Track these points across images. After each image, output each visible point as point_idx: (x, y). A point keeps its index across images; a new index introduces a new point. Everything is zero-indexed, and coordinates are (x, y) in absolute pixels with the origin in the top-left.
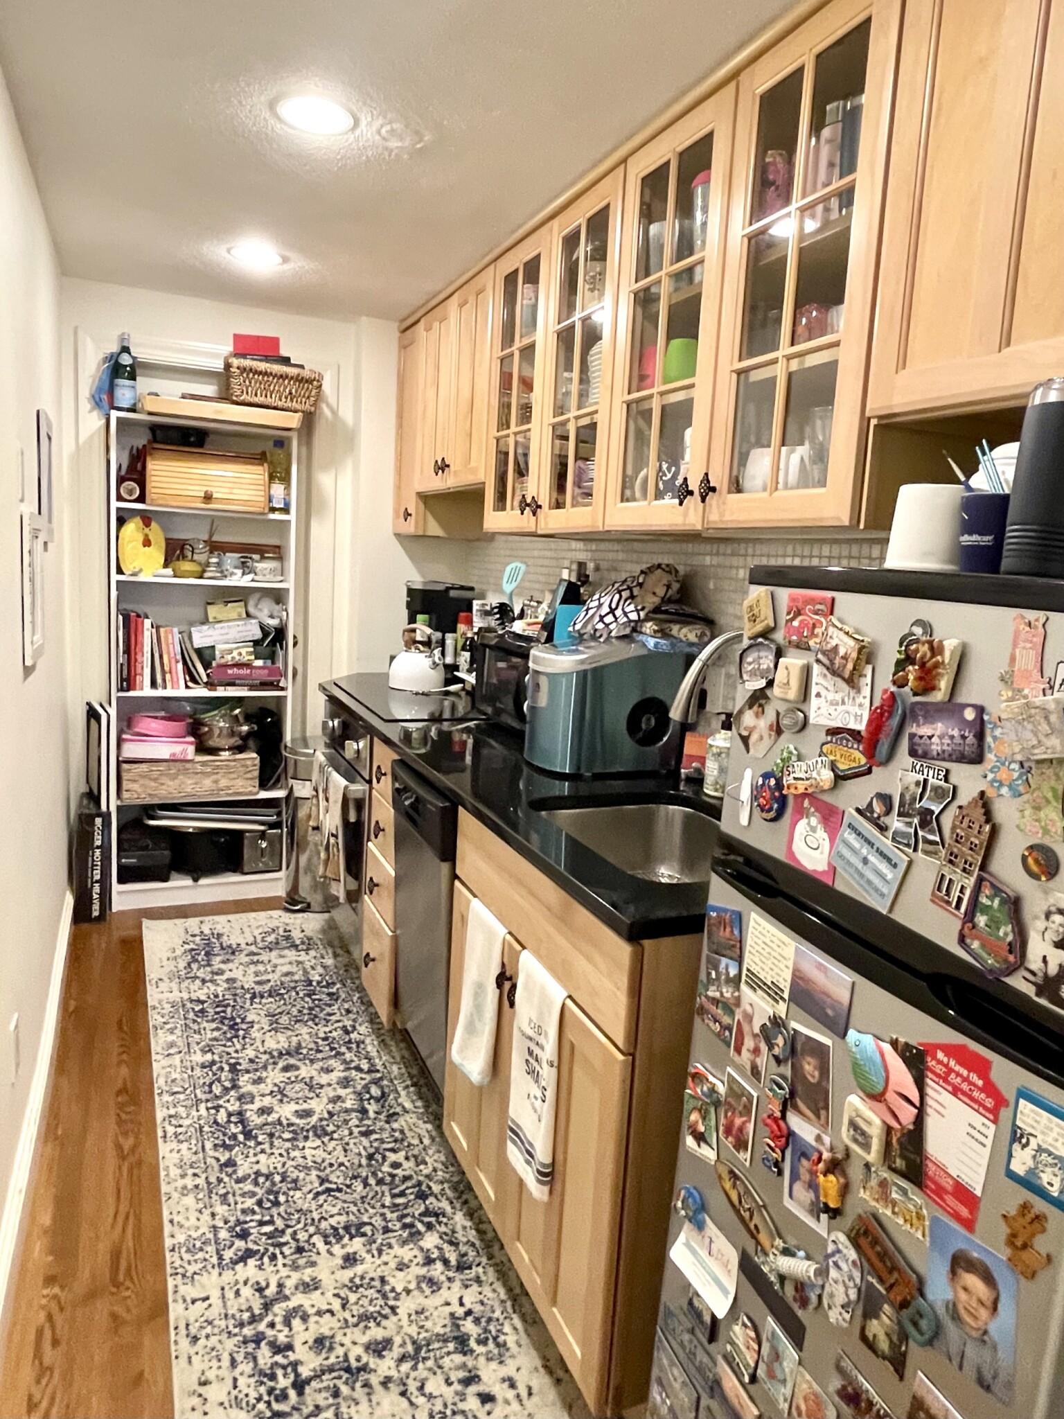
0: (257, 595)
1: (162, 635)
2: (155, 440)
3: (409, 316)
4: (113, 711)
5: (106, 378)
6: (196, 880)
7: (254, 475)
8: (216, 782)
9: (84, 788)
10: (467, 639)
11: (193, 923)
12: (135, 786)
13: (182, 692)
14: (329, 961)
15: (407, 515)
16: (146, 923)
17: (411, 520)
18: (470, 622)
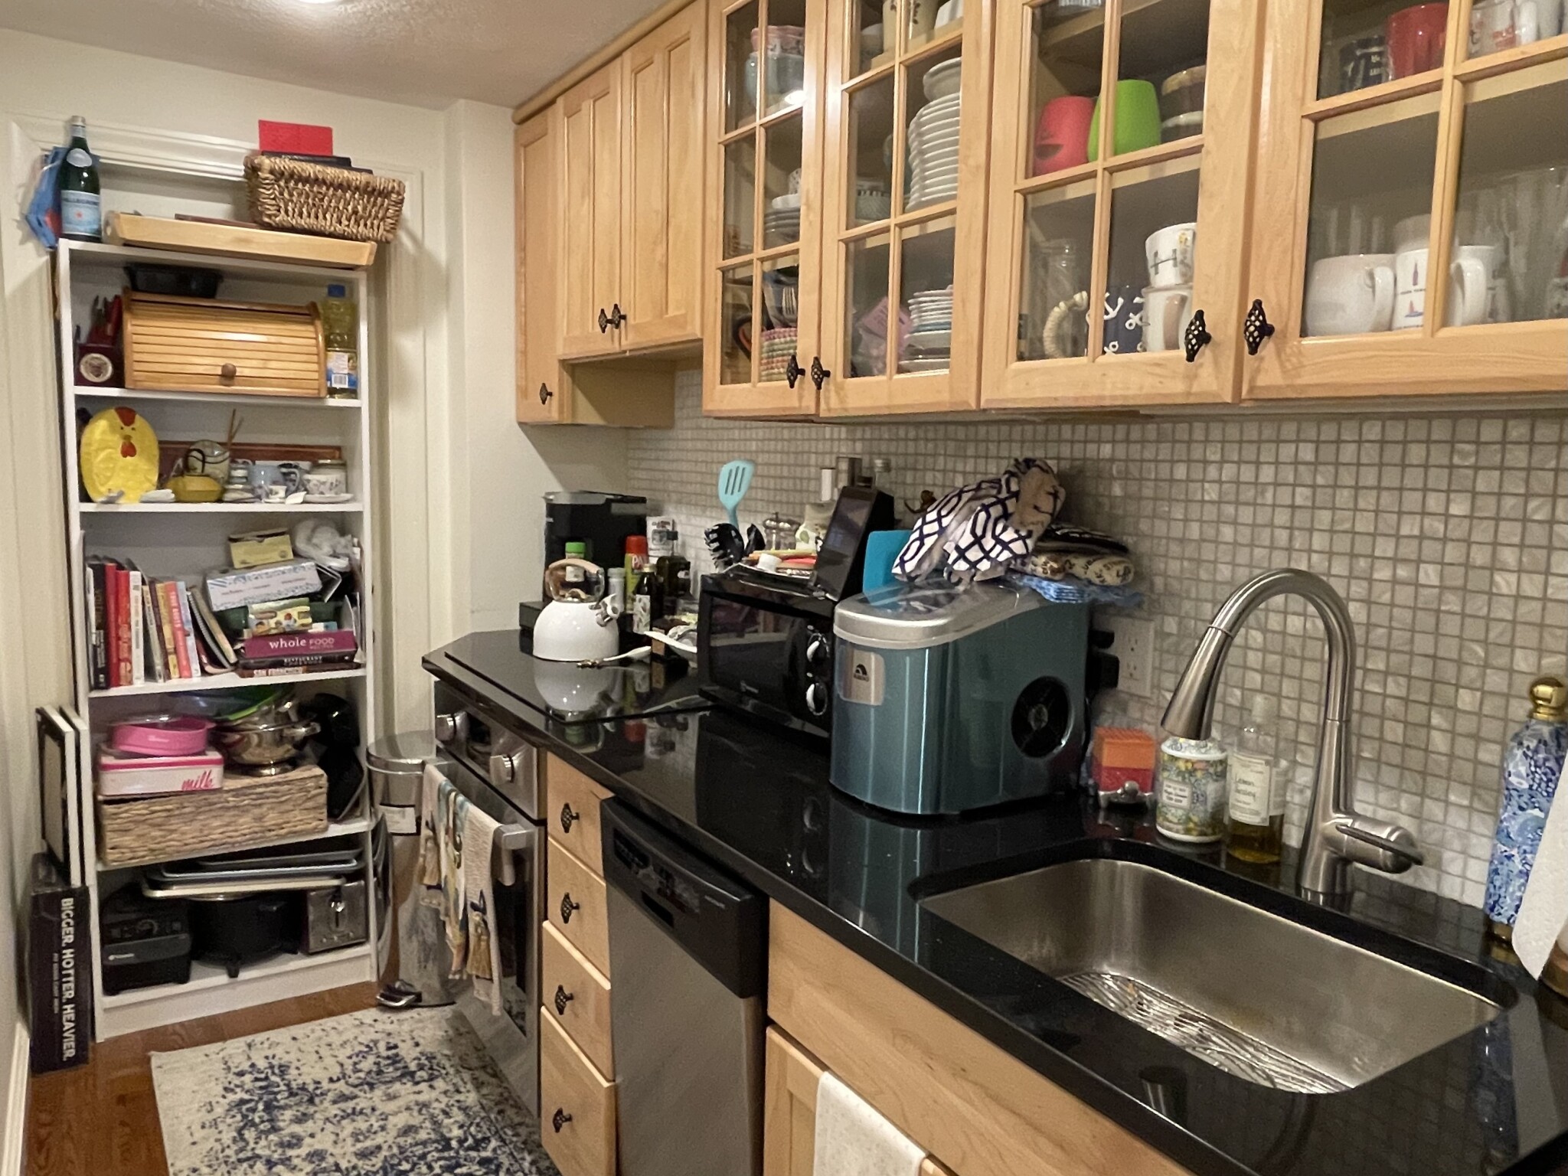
0: (310, 523)
1: (160, 594)
2: (135, 288)
3: (531, 99)
4: (83, 724)
5: (47, 188)
6: (233, 974)
7: (303, 337)
8: (260, 819)
9: (37, 846)
10: (644, 575)
11: (235, 1048)
12: (127, 840)
13: (196, 682)
14: (471, 1098)
15: (545, 394)
16: (157, 1059)
17: (554, 402)
18: (643, 550)
